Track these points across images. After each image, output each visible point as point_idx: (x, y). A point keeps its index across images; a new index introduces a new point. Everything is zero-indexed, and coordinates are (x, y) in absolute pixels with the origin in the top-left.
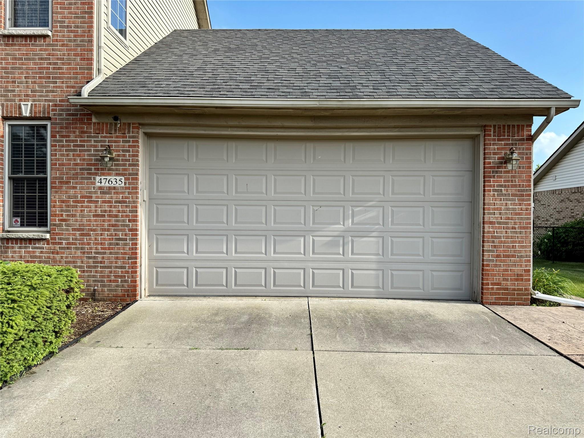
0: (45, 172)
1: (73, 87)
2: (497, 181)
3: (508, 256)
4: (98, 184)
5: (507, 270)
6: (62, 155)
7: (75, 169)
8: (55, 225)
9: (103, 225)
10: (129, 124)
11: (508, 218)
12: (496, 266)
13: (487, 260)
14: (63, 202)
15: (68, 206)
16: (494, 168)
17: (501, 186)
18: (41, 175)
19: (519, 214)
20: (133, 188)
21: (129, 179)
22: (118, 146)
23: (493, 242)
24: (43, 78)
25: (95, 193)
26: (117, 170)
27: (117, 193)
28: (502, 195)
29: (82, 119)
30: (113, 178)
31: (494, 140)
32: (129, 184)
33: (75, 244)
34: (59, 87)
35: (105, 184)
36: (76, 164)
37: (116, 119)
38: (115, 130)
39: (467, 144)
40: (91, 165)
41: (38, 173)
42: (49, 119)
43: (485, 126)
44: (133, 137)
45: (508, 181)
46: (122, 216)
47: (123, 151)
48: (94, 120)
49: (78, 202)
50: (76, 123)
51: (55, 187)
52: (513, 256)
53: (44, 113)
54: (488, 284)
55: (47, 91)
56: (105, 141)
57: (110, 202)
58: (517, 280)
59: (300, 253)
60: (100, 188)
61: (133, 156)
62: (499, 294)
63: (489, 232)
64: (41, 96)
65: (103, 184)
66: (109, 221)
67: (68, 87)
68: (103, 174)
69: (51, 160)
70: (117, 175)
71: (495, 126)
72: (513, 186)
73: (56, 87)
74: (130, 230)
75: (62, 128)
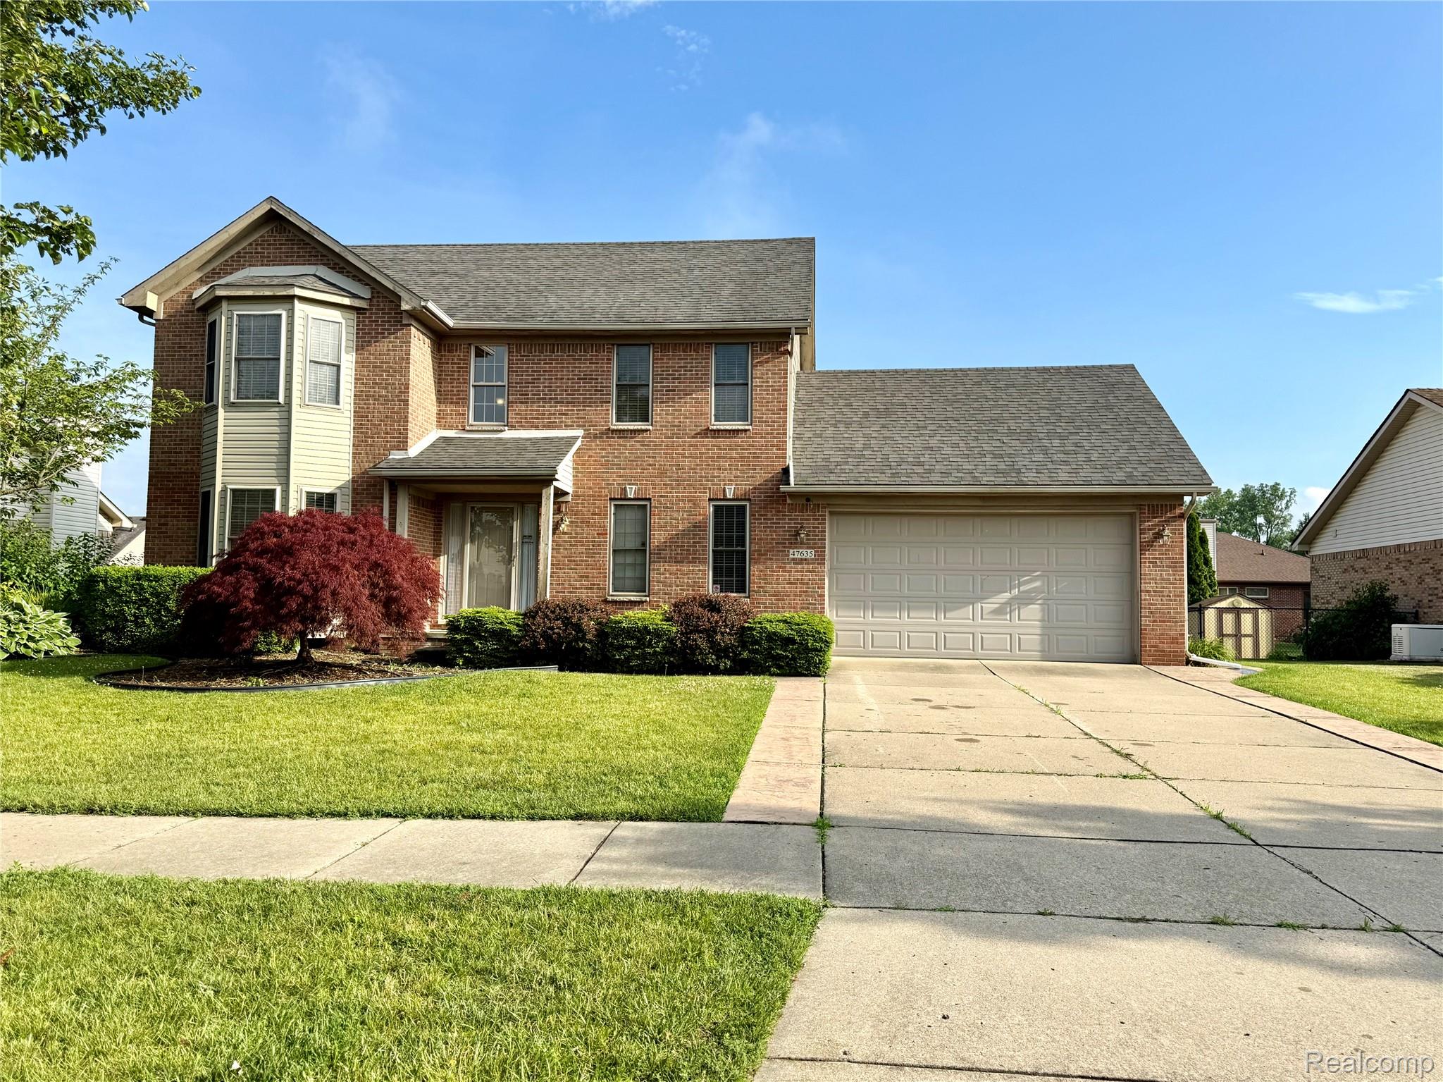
0: (744, 546)
1: (770, 473)
2: (1152, 554)
3: (1164, 621)
4: (791, 556)
5: (1163, 634)
6: (761, 531)
7: (771, 543)
8: (753, 591)
9: (796, 592)
10: (819, 505)
11: (1164, 588)
12: (1153, 630)
13: (1145, 625)
14: (761, 571)
15: (765, 575)
16: (1149, 542)
17: (1156, 558)
18: (739, 548)
19: (1174, 584)
20: (822, 560)
21: (818, 552)
22: (809, 524)
23: (1150, 608)
24: (745, 465)
25: (789, 563)
26: (808, 544)
27: (808, 564)
28: (1157, 566)
29: (779, 501)
30: (804, 551)
31: (1149, 517)
32: (819, 555)
33: (771, 608)
34: (758, 473)
35: (798, 556)
36: (773, 539)
37: (808, 500)
38: (807, 510)
39: (1126, 519)
40: (785, 539)
41: (737, 546)
42: (749, 500)
43: (1141, 505)
44: (821, 516)
45: (1162, 554)
46: (812, 584)
47: (813, 527)
48: (789, 501)
49: (774, 571)
50: (773, 504)
51: (754, 559)
52: (1168, 621)
53: (745, 495)
54: (1146, 647)
55: (748, 477)
56: (797, 519)
57: (801, 571)
58: (1172, 643)
59: (969, 619)
60: (793, 559)
61: (822, 531)
62: (1156, 655)
63: (1145, 600)
64: (742, 481)
65: (796, 556)
66: (801, 588)
67: (765, 473)
68: (796, 548)
69: (750, 535)
70: (808, 548)
71: (1149, 505)
72: (1166, 559)
73: (756, 473)
74: (819, 596)
75: (760, 508)
